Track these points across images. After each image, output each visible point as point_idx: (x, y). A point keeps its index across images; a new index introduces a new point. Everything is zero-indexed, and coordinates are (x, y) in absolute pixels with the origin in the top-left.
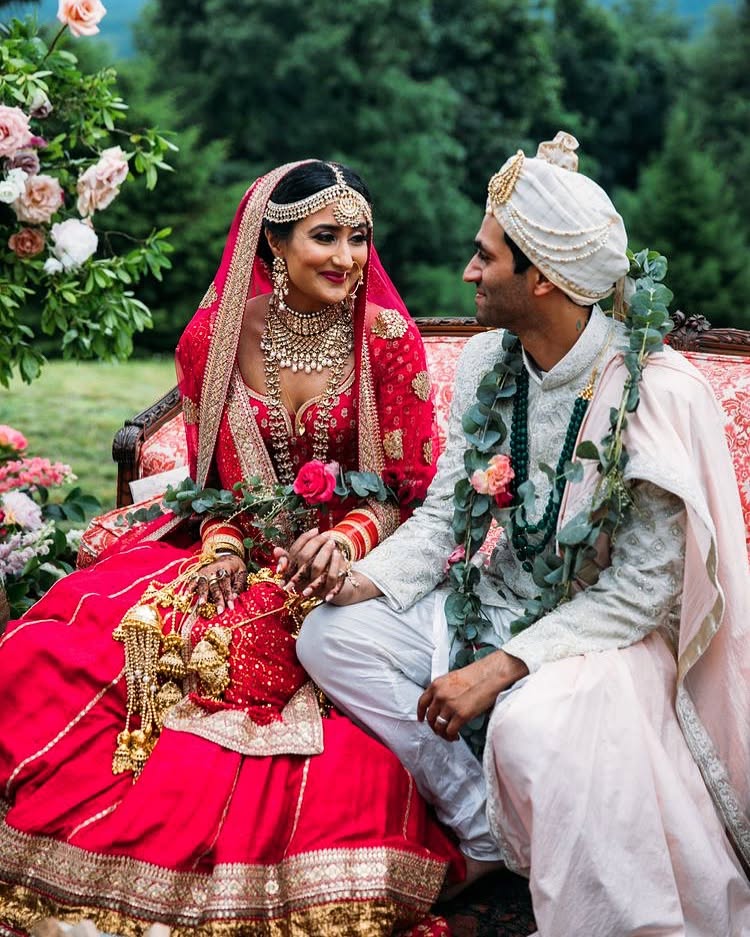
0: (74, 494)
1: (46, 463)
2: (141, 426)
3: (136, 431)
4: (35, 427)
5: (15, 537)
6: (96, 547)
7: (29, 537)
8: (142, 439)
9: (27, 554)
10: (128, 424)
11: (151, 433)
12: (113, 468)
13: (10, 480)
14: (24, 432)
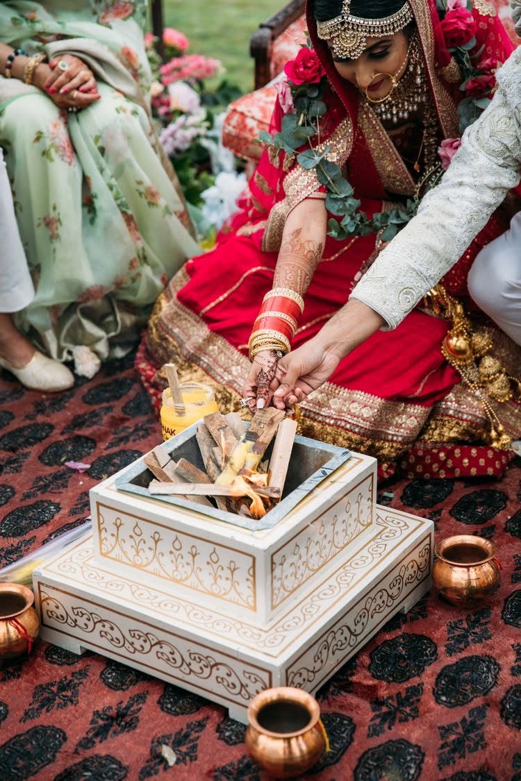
0: (224, 85)
1: (202, 60)
2: (271, 28)
3: (267, 32)
4: (198, 30)
5: (180, 120)
6: (234, 127)
7: (191, 120)
8: (273, 38)
9: (190, 133)
10: (262, 26)
11: (281, 33)
12: (251, 63)
13: (175, 74)
14: (187, 36)
